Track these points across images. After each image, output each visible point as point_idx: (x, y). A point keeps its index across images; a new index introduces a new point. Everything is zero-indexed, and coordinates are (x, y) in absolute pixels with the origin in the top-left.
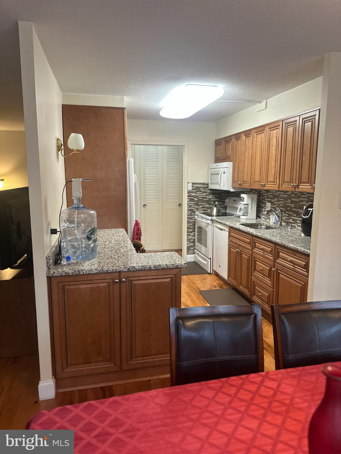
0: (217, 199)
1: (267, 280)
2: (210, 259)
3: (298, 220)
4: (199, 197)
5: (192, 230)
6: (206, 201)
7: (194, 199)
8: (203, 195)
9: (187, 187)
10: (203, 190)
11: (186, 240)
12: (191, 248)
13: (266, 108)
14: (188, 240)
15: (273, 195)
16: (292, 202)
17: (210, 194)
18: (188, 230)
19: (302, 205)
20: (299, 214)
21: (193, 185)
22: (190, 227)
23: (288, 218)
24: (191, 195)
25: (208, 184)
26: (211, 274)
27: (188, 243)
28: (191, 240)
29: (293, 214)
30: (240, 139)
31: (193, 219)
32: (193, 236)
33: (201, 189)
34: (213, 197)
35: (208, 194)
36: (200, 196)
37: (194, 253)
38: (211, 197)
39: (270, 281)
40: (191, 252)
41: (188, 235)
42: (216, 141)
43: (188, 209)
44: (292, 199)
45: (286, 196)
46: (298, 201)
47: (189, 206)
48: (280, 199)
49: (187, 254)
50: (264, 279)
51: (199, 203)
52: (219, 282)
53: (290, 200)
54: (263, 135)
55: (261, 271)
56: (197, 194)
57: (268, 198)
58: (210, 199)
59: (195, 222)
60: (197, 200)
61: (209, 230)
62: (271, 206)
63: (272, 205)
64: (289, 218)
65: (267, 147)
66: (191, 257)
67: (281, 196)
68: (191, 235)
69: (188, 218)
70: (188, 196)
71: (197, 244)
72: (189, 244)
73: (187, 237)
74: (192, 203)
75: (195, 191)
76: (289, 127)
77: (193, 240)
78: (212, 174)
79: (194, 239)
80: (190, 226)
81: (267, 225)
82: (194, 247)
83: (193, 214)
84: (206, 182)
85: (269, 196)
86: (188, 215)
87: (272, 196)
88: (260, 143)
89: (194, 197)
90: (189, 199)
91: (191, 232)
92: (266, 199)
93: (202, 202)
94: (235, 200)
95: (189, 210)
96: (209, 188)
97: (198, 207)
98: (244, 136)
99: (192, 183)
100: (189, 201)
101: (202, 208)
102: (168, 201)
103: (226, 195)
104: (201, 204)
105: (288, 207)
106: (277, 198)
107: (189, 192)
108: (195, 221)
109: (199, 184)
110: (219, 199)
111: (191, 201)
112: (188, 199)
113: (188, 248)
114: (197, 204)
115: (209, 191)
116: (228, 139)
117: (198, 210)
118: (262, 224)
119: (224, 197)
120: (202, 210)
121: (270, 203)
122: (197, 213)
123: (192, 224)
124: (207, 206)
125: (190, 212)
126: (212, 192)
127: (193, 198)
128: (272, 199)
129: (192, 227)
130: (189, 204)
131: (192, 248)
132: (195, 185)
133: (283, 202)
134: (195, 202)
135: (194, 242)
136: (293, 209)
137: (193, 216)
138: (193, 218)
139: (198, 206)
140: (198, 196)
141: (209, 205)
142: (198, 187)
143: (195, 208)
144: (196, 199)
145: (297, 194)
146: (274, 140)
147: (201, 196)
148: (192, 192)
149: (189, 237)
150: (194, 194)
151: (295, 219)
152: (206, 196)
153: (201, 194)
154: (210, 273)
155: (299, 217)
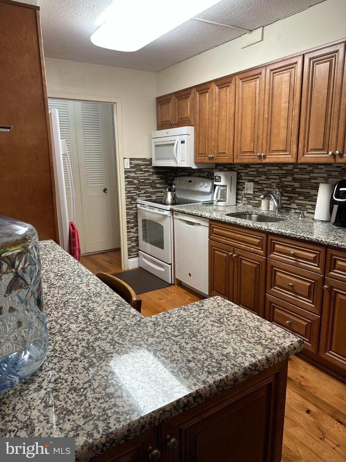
0: (163, 180)
1: (307, 302)
2: (171, 264)
3: (308, 205)
4: (140, 178)
5: (133, 224)
6: (150, 184)
7: (134, 181)
8: (144, 175)
9: (123, 165)
10: (144, 168)
11: (127, 239)
12: (133, 250)
13: (262, 39)
14: (129, 239)
15: (257, 171)
16: (294, 180)
17: (153, 173)
18: (128, 225)
19: (314, 183)
20: (310, 197)
21: (131, 161)
22: (131, 221)
23: (288, 202)
24: (130, 175)
25: (150, 160)
26: (173, 284)
27: (130, 242)
28: (133, 239)
29: (299, 196)
30: (208, 92)
31: (134, 209)
32: (135, 233)
33: (141, 167)
34: (157, 177)
35: (151, 173)
36: (140, 176)
37: (138, 255)
38: (154, 177)
39: (312, 304)
40: (133, 255)
41: (128, 232)
42: (157, 99)
43: (126, 196)
44: (295, 176)
45: (284, 172)
46: (308, 178)
47: (127, 192)
48: (271, 177)
49: (129, 258)
50: (296, 299)
51: (141, 187)
52: (191, 298)
53: (291, 177)
54: (258, 82)
55: (291, 289)
56: (137, 174)
57: (247, 176)
58: (154, 181)
59: (136, 214)
60: (138, 182)
61: (167, 225)
62: (254, 186)
63: (256, 185)
64: (290, 202)
65: (267, 99)
66: (135, 261)
67: (273, 172)
68: (133, 232)
69: (127, 209)
70: (126, 178)
71: (141, 242)
72: (130, 244)
73: (128, 236)
74: (132, 188)
75: (134, 170)
76: (317, 64)
77: (135, 238)
78: (156, 146)
79: (137, 237)
80: (131, 219)
81: (258, 214)
82: (137, 248)
83: (133, 202)
84: (148, 157)
85: (250, 173)
86: (127, 205)
87: (255, 173)
88: (251, 94)
89: (134, 178)
90: (127, 181)
91: (132, 228)
92: (243, 178)
93: (144, 186)
94: (190, 181)
95: (128, 197)
96: (153, 165)
97: (140, 193)
98: (217, 87)
99: (130, 158)
100: (127, 185)
101: (145, 193)
102: (88, 185)
103: (173, 174)
104: (143, 188)
105: (288, 187)
106: (264, 175)
107: (126, 172)
108: (137, 212)
109: (138, 159)
110: (164, 181)
111: (130, 185)
112: (125, 181)
113: (129, 250)
114: (137, 188)
115: (151, 170)
116: (183, 93)
117: (140, 197)
118: (249, 213)
119: (170, 178)
120: (145, 196)
121: (253, 183)
122: (139, 200)
123: (133, 217)
124: (150, 190)
125: (130, 200)
126: (156, 171)
127: (132, 180)
128: (256, 176)
129: (133, 221)
130: (127, 189)
131: (135, 250)
132: (133, 162)
133: (278, 181)
134: (135, 186)
135: (137, 240)
136: (297, 190)
137: (134, 205)
138: (134, 207)
139: (139, 191)
140: (139, 176)
141: (153, 188)
142: (137, 164)
143: (135, 194)
144: (136, 181)
145: (306, 168)
146: (283, 87)
147: (142, 176)
148: (130, 172)
149: (130, 235)
150: (132, 175)
151: (303, 204)
152: (149, 176)
153: (142, 174)
154: (171, 284)
155: (308, 201)
